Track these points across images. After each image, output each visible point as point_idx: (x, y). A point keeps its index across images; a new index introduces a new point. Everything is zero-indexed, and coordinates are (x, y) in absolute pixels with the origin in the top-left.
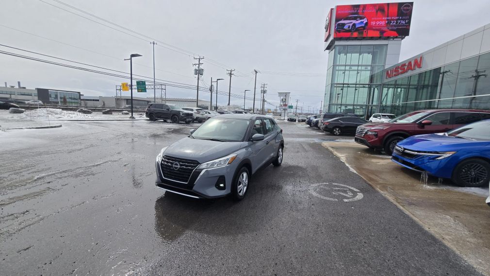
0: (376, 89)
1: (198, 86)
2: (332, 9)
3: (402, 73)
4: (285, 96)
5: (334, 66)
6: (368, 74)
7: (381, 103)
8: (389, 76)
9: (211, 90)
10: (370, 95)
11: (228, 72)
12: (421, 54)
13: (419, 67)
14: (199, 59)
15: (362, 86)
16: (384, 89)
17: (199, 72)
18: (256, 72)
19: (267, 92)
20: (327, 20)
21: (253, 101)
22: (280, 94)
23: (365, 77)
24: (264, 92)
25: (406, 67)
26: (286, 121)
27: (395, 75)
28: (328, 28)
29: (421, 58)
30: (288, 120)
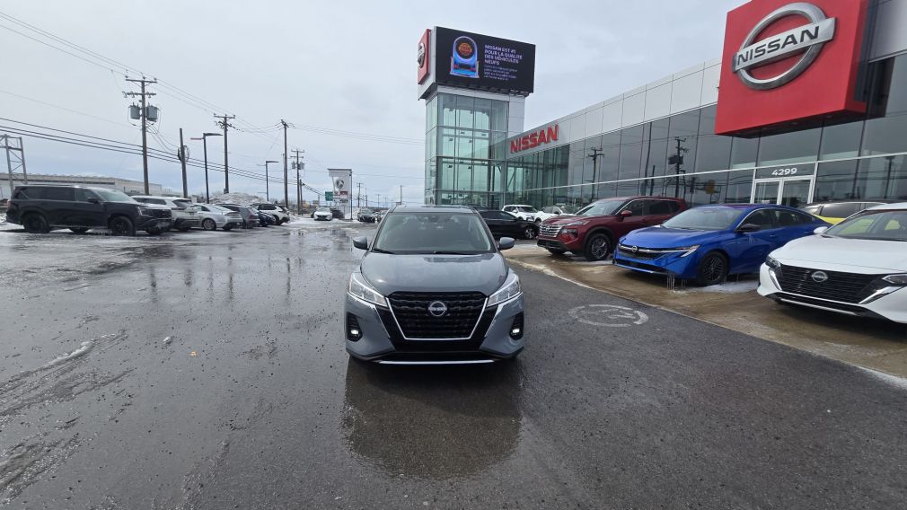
0: (497, 168)
1: (144, 147)
2: (428, 31)
3: (533, 146)
4: (342, 176)
5: (440, 127)
6: (486, 144)
7: (507, 190)
8: (515, 149)
9: (182, 157)
10: (490, 176)
11: (218, 120)
12: (555, 121)
13: (555, 139)
14: (143, 82)
15: (480, 162)
16: (509, 168)
17: (146, 114)
18: (285, 125)
19: (305, 166)
20: (421, 48)
21: (283, 185)
22: (332, 171)
23: (482, 147)
24: (300, 166)
25: (538, 138)
26: (356, 222)
27: (524, 149)
28: (423, 61)
29: (557, 127)
30: (361, 219)
